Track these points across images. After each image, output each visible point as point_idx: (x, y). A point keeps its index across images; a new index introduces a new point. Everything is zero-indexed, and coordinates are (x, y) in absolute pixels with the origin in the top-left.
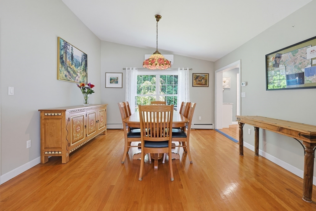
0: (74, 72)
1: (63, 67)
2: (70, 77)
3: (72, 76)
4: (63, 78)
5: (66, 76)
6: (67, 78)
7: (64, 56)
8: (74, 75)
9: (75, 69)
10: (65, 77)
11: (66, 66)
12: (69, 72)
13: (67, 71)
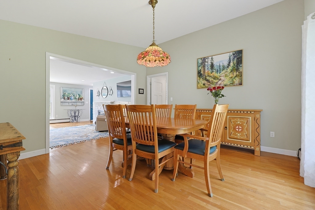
0: (215, 78)
1: (201, 78)
2: (209, 84)
3: (212, 82)
4: (201, 87)
5: (204, 84)
6: (205, 86)
7: (202, 70)
8: (214, 81)
9: (217, 75)
10: (203, 86)
11: (204, 77)
12: (207, 80)
13: (206, 80)
